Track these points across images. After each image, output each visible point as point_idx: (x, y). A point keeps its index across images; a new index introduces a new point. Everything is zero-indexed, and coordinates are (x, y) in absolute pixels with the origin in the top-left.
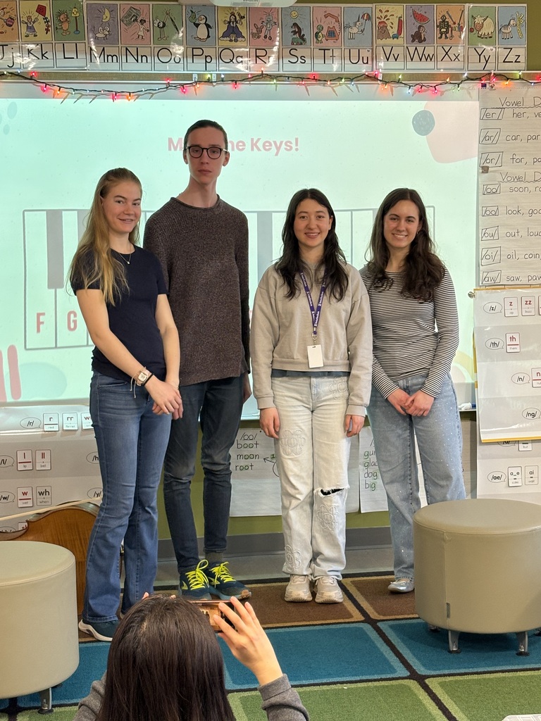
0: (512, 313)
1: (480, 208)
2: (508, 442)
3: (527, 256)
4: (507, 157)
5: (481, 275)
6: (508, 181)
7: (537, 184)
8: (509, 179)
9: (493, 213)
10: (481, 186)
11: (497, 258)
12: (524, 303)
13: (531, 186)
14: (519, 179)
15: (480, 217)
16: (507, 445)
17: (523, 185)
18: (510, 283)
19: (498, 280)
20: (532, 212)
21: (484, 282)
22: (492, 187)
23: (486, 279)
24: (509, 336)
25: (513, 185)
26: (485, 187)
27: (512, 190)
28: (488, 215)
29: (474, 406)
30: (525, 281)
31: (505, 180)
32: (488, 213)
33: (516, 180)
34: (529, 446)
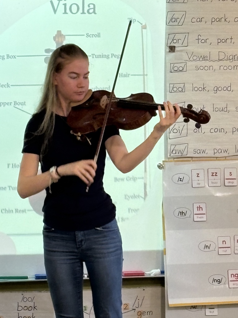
0: (199, 184)
1: (168, 85)
2: (194, 307)
3: (212, 131)
4: (193, 38)
5: (169, 148)
6: (194, 60)
7: (221, 63)
8: (195, 58)
9: (180, 89)
10: (168, 65)
11: (184, 132)
12: (210, 174)
13: (216, 65)
14: (204, 58)
15: (168, 93)
16: (194, 310)
17: (208, 63)
18: (196, 155)
19: (185, 153)
20: (217, 90)
21: (172, 155)
22: (178, 65)
23: (174, 152)
24: (196, 206)
25: (199, 63)
26: (172, 65)
27: (197, 68)
28: (175, 92)
29: (163, 272)
30: (210, 153)
31: (191, 59)
32: (175, 89)
33: (201, 59)
34: (215, 312)
